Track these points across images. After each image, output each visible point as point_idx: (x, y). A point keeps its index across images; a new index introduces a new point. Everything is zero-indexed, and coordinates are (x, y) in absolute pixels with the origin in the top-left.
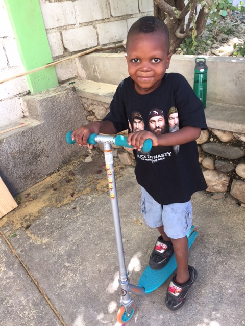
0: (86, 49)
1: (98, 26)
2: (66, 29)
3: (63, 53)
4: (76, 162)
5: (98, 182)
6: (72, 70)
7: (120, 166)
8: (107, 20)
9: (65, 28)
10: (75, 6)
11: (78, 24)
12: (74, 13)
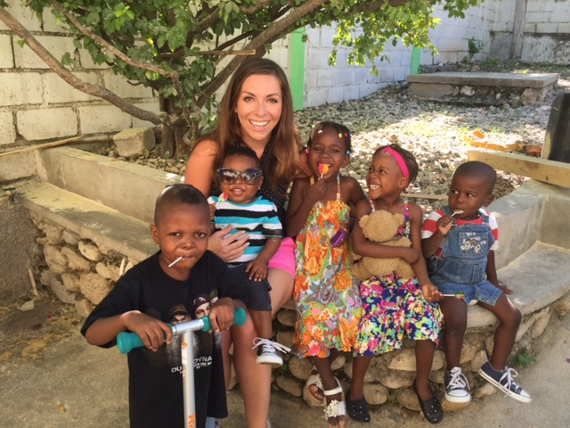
0: (56, 139)
1: (81, 109)
2: (24, 109)
3: (13, 142)
4: (6, 308)
5: (29, 343)
6: (26, 166)
7: (73, 320)
8: (96, 103)
9: (23, 107)
10: (45, 81)
11: (47, 104)
12: (41, 90)
